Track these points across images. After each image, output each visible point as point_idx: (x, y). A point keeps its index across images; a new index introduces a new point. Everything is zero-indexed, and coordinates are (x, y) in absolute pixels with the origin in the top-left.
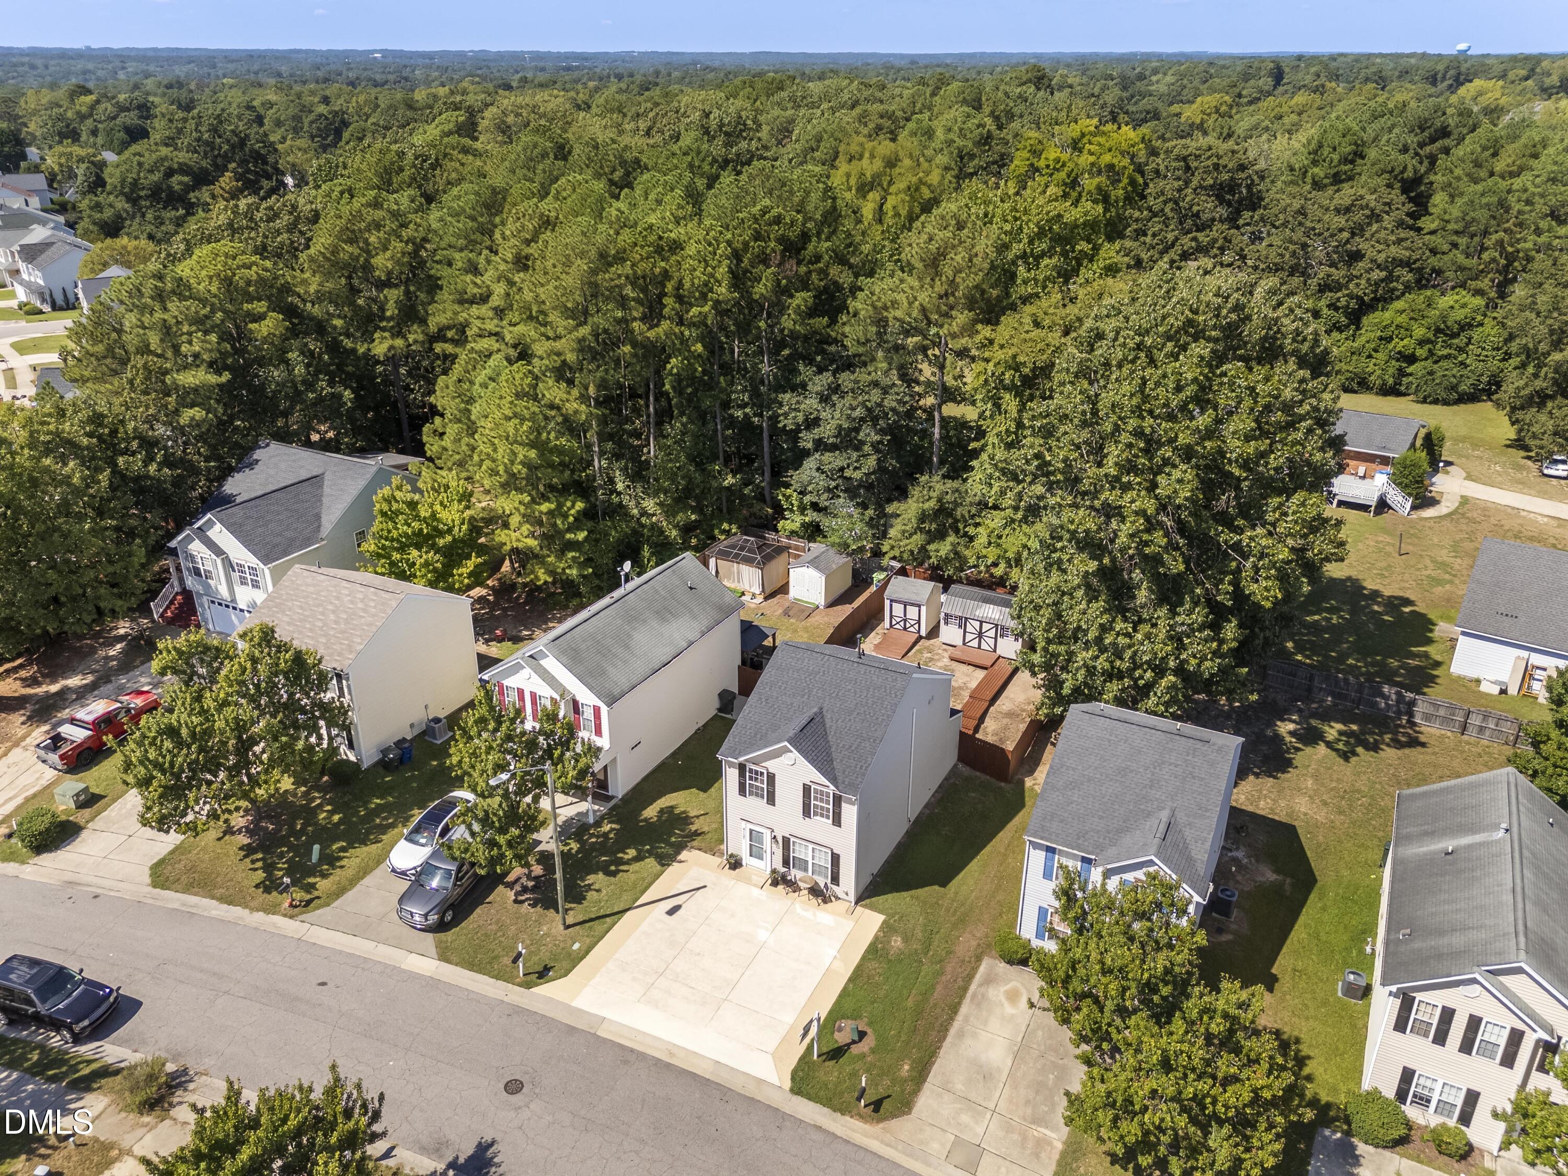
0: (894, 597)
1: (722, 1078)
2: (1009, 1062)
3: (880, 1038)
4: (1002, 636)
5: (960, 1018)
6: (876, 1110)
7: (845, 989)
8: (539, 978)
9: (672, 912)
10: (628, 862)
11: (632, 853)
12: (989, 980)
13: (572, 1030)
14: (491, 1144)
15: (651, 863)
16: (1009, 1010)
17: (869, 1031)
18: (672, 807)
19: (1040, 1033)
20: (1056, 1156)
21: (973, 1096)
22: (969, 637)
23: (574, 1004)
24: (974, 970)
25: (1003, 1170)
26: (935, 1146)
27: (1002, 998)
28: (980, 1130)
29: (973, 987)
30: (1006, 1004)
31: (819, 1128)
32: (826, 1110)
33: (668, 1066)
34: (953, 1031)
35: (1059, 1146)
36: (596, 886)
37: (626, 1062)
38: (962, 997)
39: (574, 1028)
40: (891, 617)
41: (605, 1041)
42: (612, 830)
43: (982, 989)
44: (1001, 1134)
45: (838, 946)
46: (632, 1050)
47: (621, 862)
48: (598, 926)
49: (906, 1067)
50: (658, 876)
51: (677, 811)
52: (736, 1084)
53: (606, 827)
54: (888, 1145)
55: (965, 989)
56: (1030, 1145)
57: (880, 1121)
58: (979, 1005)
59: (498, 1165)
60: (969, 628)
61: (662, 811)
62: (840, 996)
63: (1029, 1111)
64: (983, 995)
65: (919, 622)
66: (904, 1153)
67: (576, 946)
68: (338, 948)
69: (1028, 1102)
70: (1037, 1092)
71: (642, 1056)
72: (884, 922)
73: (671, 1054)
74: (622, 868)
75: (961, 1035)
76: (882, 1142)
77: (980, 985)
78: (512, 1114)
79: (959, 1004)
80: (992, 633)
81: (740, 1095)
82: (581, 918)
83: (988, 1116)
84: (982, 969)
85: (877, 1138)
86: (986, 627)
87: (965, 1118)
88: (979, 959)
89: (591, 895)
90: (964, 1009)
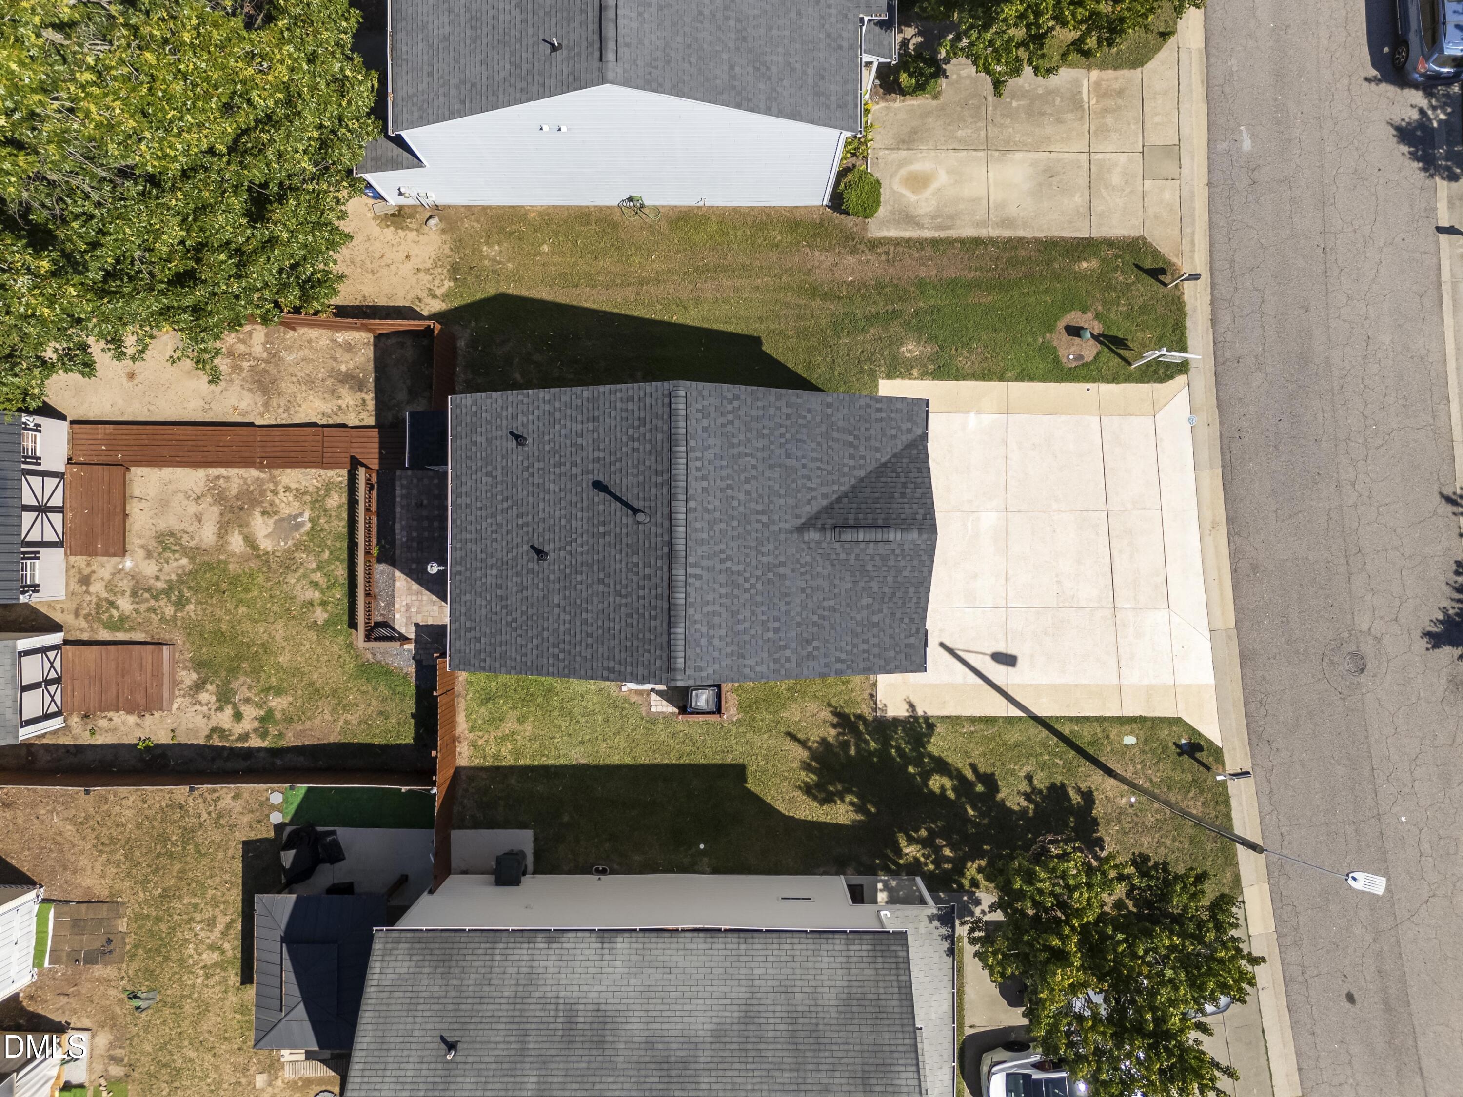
1: (1212, 453)
2: (1019, 156)
3: (1065, 308)
4: (37, 461)
5: (983, 233)
6: (1163, 271)
7: (1019, 378)
8: (1200, 748)
9: (1007, 660)
10: (959, 776)
11: (936, 783)
12: (908, 218)
13: (1246, 658)
14: (1428, 634)
15: (937, 746)
16: (942, 178)
17: (1061, 325)
18: (808, 790)
19: (960, 133)
20: (1110, 73)
21: (1083, 181)
22: (49, 535)
23: (1211, 681)
24: (897, 242)
25: (1157, 119)
26: (1167, 196)
27: (928, 193)
28: (1122, 158)
29: (927, 234)
30: (934, 186)
31: (1214, 322)
32: (1189, 323)
33: (1230, 520)
34: (1007, 233)
35: (1095, 74)
36: (1024, 786)
37: (1254, 568)
38: (950, 242)
39: (1242, 655)
40: (47, 717)
41: (1239, 609)
42: (911, 841)
43: (926, 221)
44: (1114, 136)
45: (958, 418)
46: (1234, 571)
47: (963, 785)
48: (1084, 735)
49: (1085, 265)
50: (955, 721)
51: (811, 778)
52: (1211, 433)
53: (911, 851)
54: (1192, 243)
55: (935, 243)
56: (1110, 103)
57: (1170, 263)
58: (951, 217)
59: (1444, 610)
60: (36, 535)
61: (828, 799)
62: (1032, 379)
63: (1070, 116)
64: (933, 218)
65: (43, 650)
66: (1193, 224)
67: (1130, 740)
68: (1289, 1032)
69: (1059, 121)
70: (1042, 114)
71: (1235, 555)
72: (889, 377)
73: (1214, 525)
74: (970, 775)
75: (1007, 222)
76: (1192, 251)
77: (920, 226)
78: (1386, 640)
79: (962, 241)
80: (36, 482)
81: (1221, 423)
82: (1086, 767)
83: (1099, 156)
84: (892, 233)
85: (1192, 258)
86: (28, 497)
87: (1116, 179)
88: (874, 245)
89: (1041, 781)
90: (969, 232)
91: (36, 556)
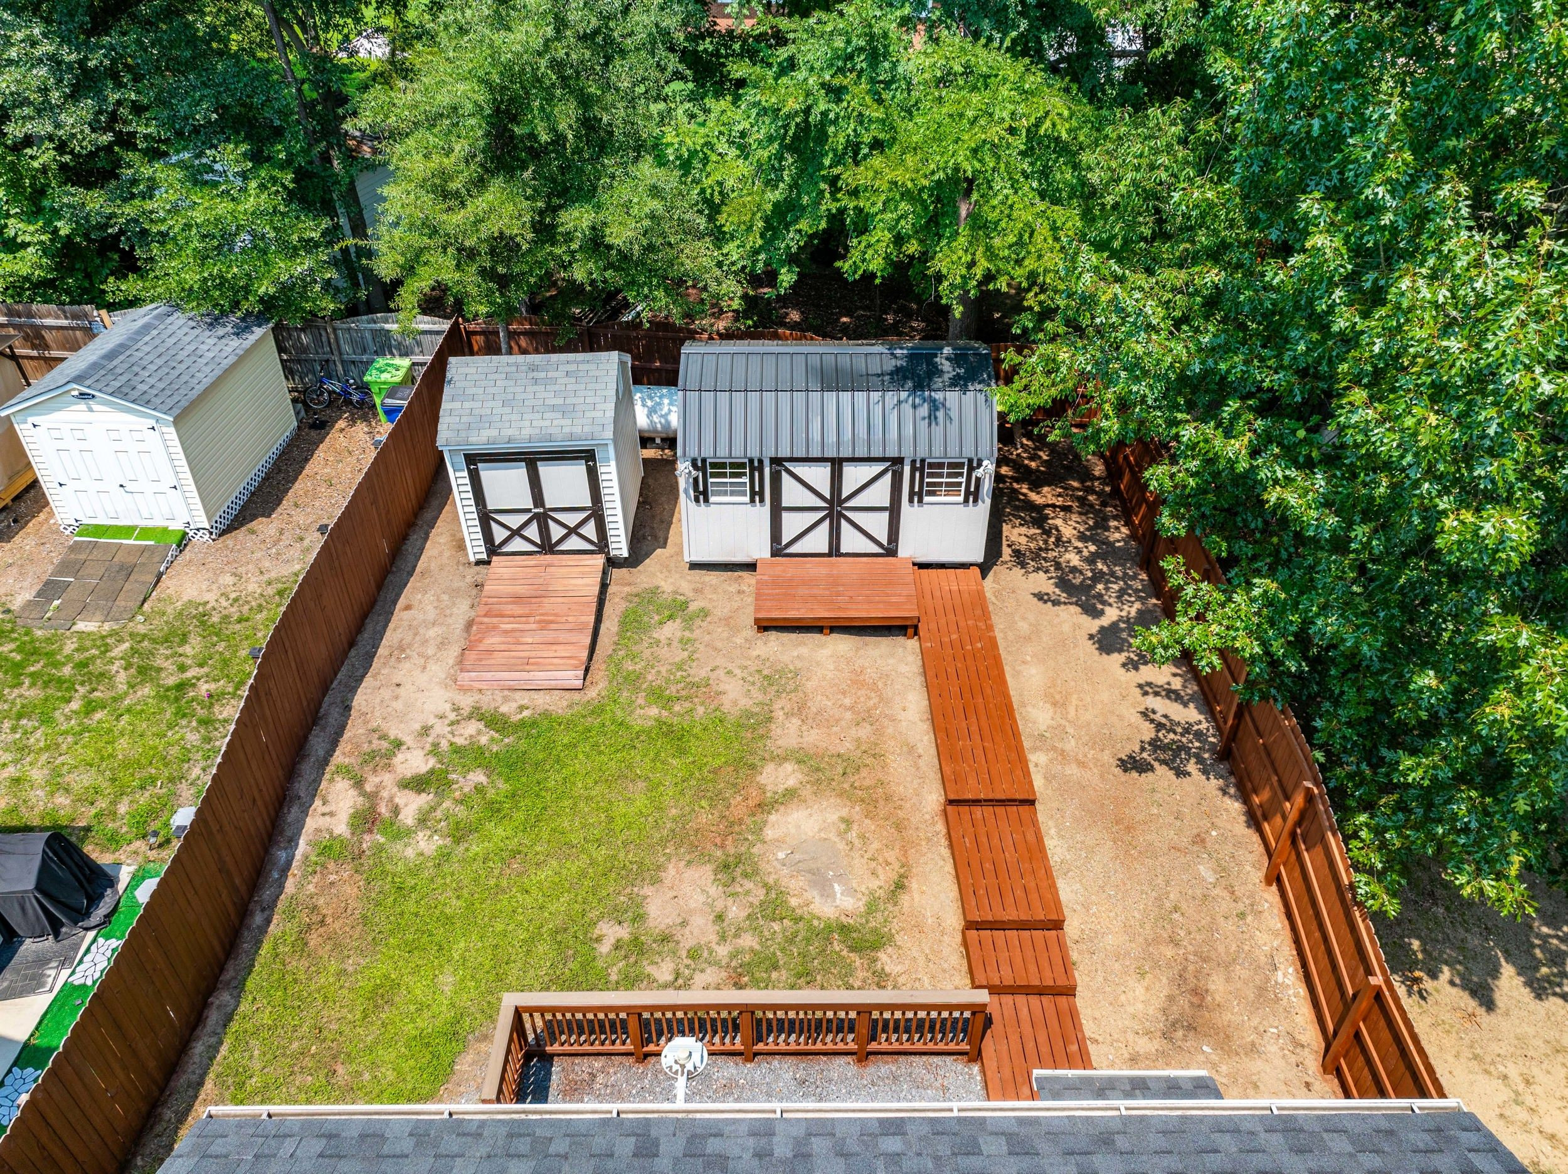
0: (481, 440)
4: (917, 496)
22: (792, 524)
40: (486, 519)
60: (792, 495)
65: (597, 513)
80: (880, 493)
86: (854, 476)
91: (756, 495)
